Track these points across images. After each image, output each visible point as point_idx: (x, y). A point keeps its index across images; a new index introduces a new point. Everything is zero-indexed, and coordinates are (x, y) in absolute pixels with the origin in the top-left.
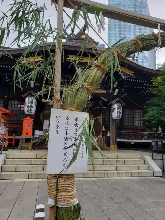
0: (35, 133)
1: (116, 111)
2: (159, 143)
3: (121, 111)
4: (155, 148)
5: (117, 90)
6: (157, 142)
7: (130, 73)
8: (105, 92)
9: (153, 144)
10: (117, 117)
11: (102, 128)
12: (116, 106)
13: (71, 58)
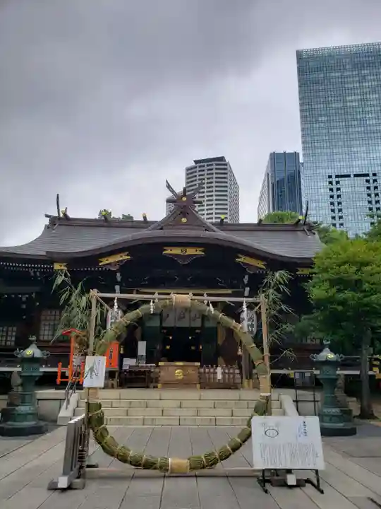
0: (124, 363)
1: (246, 322)
2: (308, 375)
3: (255, 323)
4: (299, 383)
5: (247, 289)
6: (303, 373)
7: (261, 264)
9: (297, 376)
11: (237, 351)
12: (245, 315)
13: (169, 251)
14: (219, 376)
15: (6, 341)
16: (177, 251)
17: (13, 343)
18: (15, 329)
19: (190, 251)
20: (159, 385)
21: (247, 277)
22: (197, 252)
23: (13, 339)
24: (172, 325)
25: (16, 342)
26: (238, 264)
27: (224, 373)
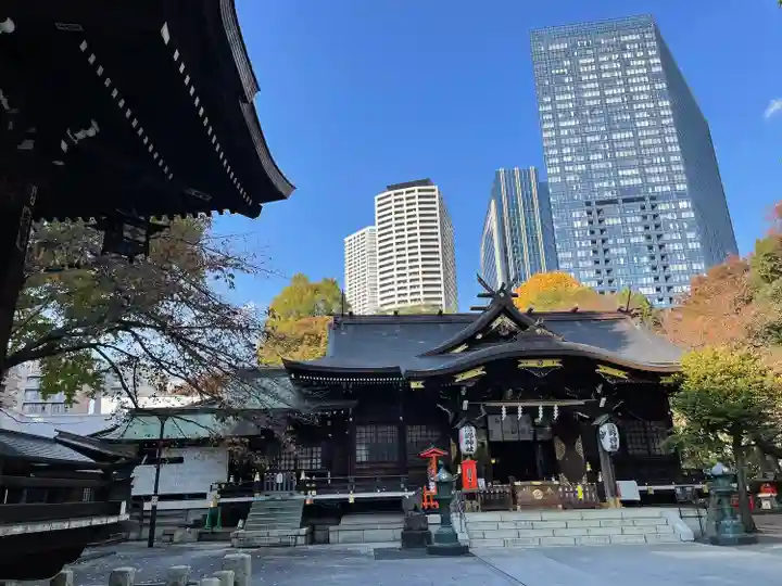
1: (608, 437)
2: (689, 489)
3: (617, 436)
4: (681, 498)
5: (604, 399)
7: (621, 374)
8: (582, 402)
9: (678, 491)
10: (612, 447)
12: (605, 428)
13: (524, 364)
14: (581, 496)
15: (311, 464)
16: (533, 364)
17: (319, 466)
18: (320, 449)
19: (547, 363)
20: (519, 507)
21: (600, 386)
22: (555, 363)
23: (319, 461)
24: (501, 439)
25: (322, 464)
26: (599, 375)
27: (584, 492)
